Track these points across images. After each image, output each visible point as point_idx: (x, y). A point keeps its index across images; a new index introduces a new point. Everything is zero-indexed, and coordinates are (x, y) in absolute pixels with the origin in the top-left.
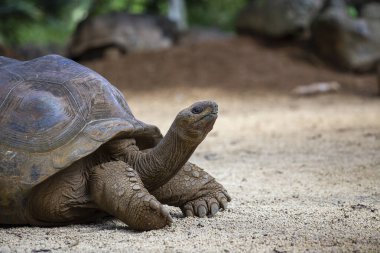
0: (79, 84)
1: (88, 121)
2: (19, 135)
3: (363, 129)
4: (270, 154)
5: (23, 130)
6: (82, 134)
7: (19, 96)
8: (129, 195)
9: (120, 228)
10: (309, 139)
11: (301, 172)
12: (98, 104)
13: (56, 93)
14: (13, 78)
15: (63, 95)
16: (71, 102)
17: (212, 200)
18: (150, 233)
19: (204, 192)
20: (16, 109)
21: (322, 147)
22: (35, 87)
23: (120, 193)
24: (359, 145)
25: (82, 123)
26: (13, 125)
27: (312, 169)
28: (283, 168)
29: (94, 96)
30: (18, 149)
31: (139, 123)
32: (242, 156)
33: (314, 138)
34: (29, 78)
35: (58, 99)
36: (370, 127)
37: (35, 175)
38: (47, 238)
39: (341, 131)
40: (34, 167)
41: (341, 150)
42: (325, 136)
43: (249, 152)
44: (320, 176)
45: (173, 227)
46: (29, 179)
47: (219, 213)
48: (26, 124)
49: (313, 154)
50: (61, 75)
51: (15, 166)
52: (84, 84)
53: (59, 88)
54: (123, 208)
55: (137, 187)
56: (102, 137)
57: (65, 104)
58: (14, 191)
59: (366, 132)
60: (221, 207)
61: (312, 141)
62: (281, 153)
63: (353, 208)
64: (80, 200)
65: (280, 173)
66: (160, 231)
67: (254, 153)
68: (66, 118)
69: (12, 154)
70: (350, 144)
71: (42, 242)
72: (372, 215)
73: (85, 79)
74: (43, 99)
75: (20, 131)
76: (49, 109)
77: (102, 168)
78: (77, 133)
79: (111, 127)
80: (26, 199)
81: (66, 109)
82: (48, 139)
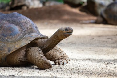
0: (24, 22)
1: (26, 34)
2: (4, 38)
3: (106, 36)
4: (79, 44)
5: (6, 36)
6: (24, 38)
7: (5, 25)
8: (39, 58)
9: (36, 68)
10: (90, 39)
11: (90, 50)
12: (30, 29)
13: (16, 25)
14: (3, 20)
15: (19, 25)
16: (21, 28)
17: (64, 60)
18: (45, 70)
19: (62, 57)
20: (4, 30)
21: (95, 42)
22: (10, 23)
23: (36, 57)
24: (106, 42)
25: (24, 35)
26: (2, 34)
27: (93, 50)
28: (84, 49)
29: (28, 26)
30: (4, 42)
31: (42, 35)
32: (70, 45)
33: (92, 39)
34: (8, 20)
35: (17, 27)
36: (108, 36)
37: (9, 51)
38: (13, 71)
39: (99, 36)
40: (9, 48)
41: (101, 43)
42: (95, 38)
43: (72, 43)
44: (95, 52)
45: (52, 68)
46: (7, 52)
47: (66, 64)
48: (7, 34)
49: (92, 44)
50: (18, 19)
51: (3, 48)
52: (25, 22)
53: (17, 23)
54: (37, 62)
55: (42, 56)
56: (31, 39)
57: (19, 28)
58: (2, 56)
59: (107, 37)
60: (67, 62)
61: (92, 40)
62: (82, 44)
63: (108, 64)
64: (23, 59)
65: (83, 51)
66: (48, 70)
67: (74, 44)
68: (20, 33)
69: (2, 44)
70: (103, 41)
71: (12, 72)
72: (115, 66)
73: (26, 21)
74: (12, 27)
75: (5, 36)
76: (14, 30)
77: (31, 49)
78: (23, 38)
79: (33, 36)
80: (6, 58)
81: (19, 30)
82: (14, 39)
